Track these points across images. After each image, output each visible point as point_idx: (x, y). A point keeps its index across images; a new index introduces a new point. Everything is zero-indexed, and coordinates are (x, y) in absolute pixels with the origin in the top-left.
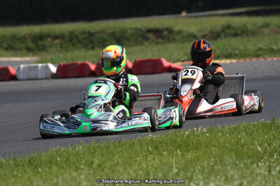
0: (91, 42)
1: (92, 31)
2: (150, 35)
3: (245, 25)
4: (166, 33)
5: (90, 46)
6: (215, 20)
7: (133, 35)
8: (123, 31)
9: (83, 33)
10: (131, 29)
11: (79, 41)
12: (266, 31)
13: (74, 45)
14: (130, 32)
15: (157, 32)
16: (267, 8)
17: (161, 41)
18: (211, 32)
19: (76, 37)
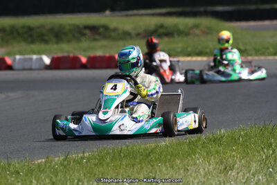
0: (31, 36)
1: (32, 25)
2: (87, 32)
3: (176, 26)
4: (101, 30)
5: (30, 40)
6: (147, 20)
7: (70, 31)
8: (61, 27)
9: (23, 27)
10: (69, 25)
11: (19, 34)
12: (197, 31)
13: (14, 38)
14: (68, 27)
15: (93, 29)
16: (188, 9)
17: (97, 37)
18: (145, 31)
19: (17, 31)
